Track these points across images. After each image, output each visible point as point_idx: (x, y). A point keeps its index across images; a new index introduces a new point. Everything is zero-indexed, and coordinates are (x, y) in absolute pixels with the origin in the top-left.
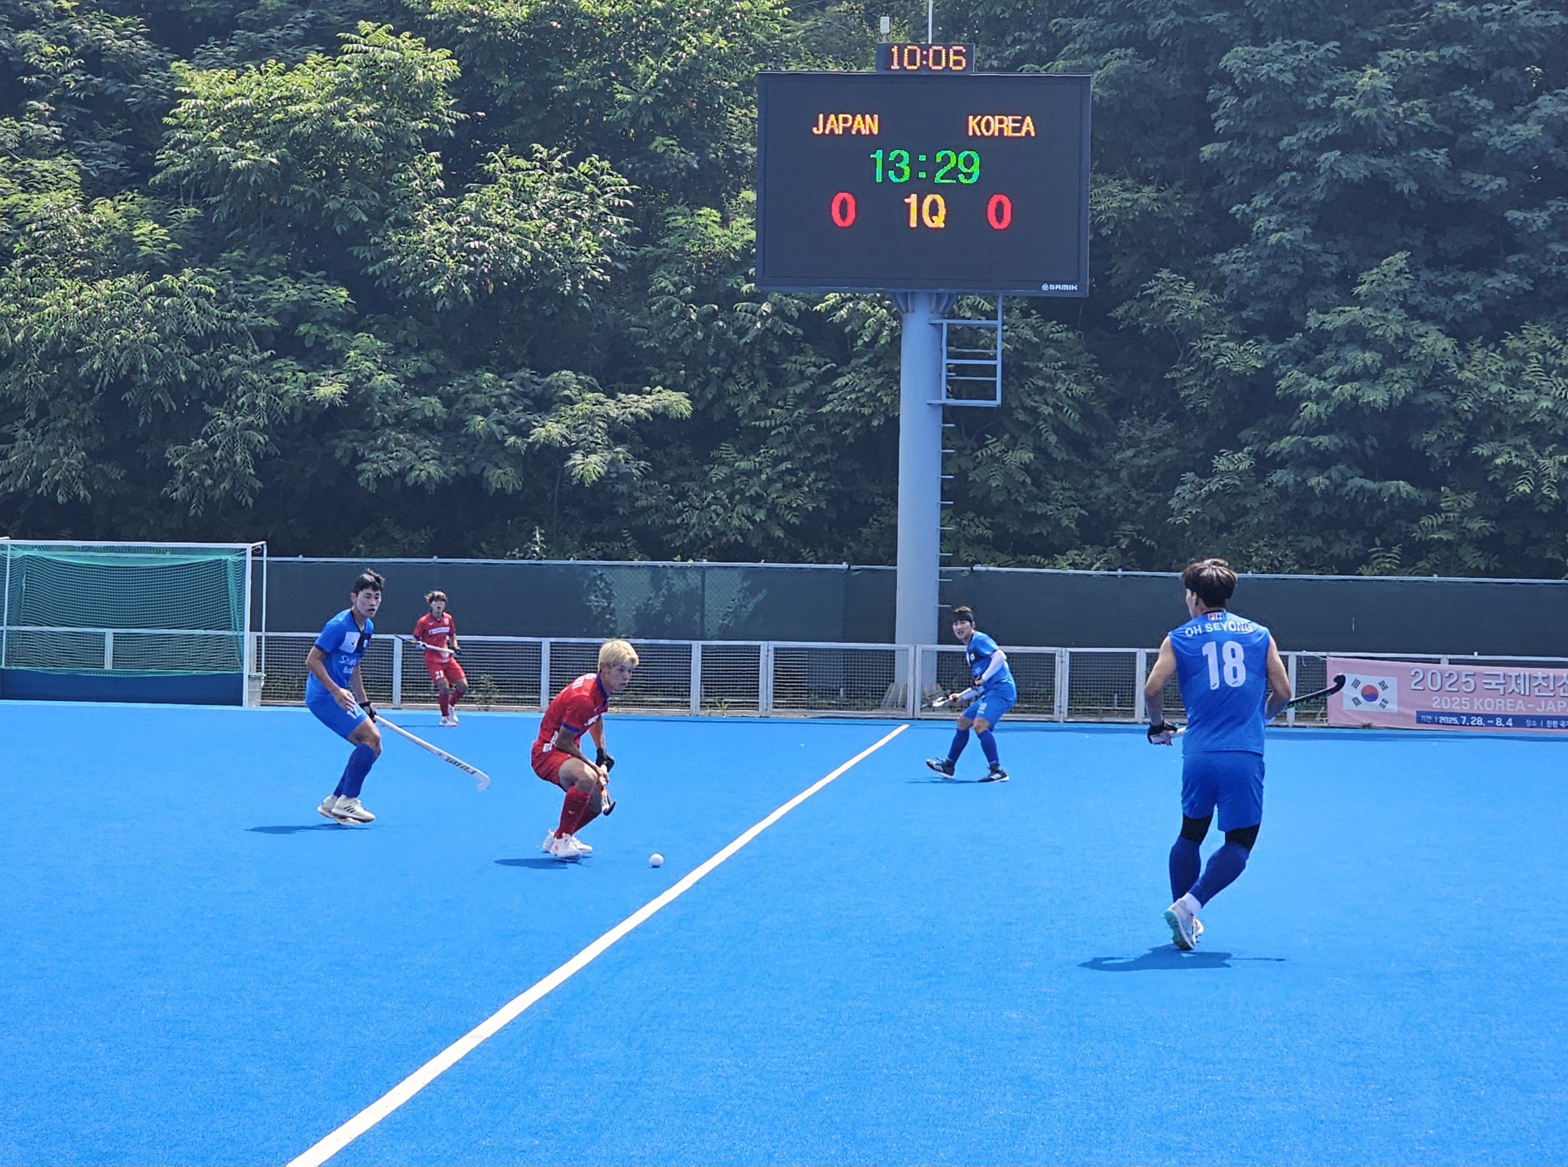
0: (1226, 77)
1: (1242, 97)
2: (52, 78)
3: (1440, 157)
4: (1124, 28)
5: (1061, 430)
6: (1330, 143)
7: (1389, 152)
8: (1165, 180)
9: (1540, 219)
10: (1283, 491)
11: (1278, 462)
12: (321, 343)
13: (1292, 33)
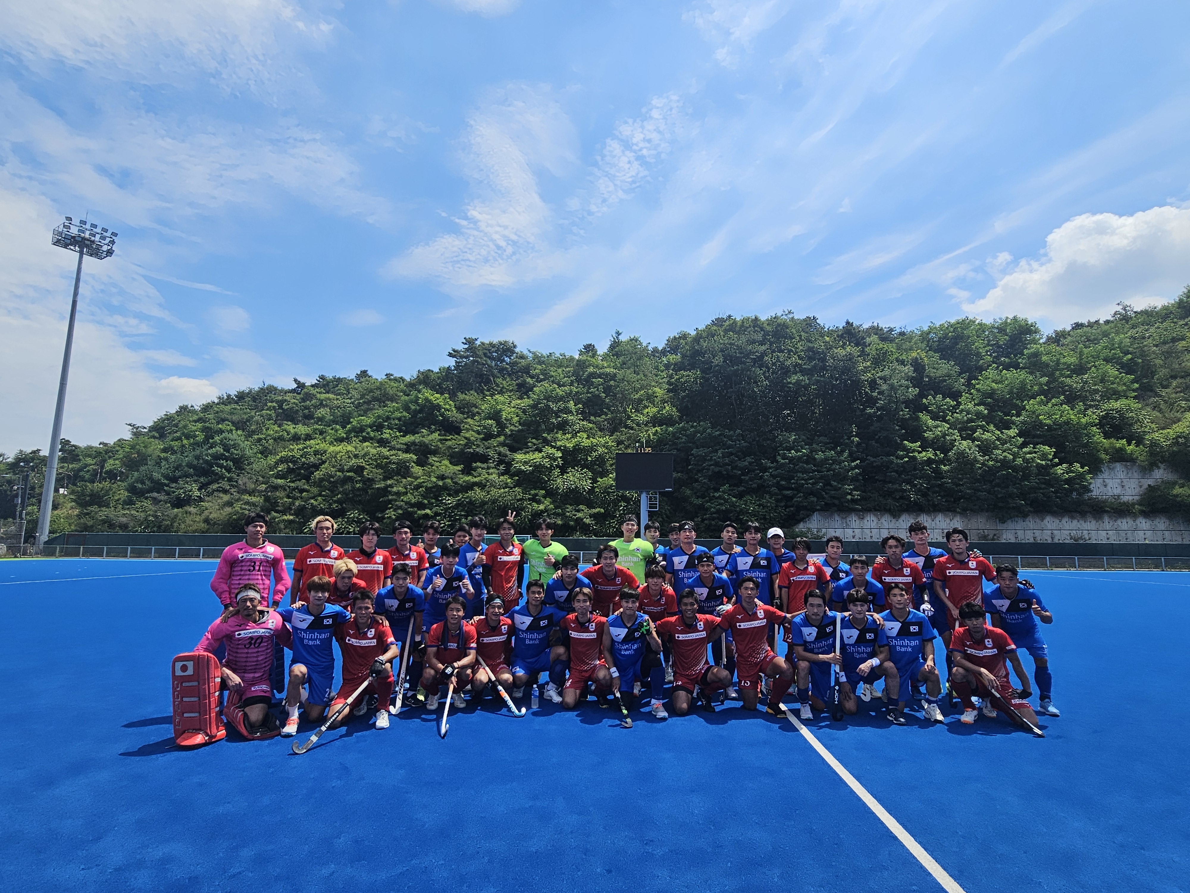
0: (692, 455)
1: (695, 458)
2: (493, 457)
3: (730, 467)
4: (674, 447)
5: (666, 514)
6: (711, 465)
7: (721, 467)
8: (682, 472)
9: (747, 478)
10: (706, 524)
11: (706, 519)
12: (540, 500)
13: (703, 447)
